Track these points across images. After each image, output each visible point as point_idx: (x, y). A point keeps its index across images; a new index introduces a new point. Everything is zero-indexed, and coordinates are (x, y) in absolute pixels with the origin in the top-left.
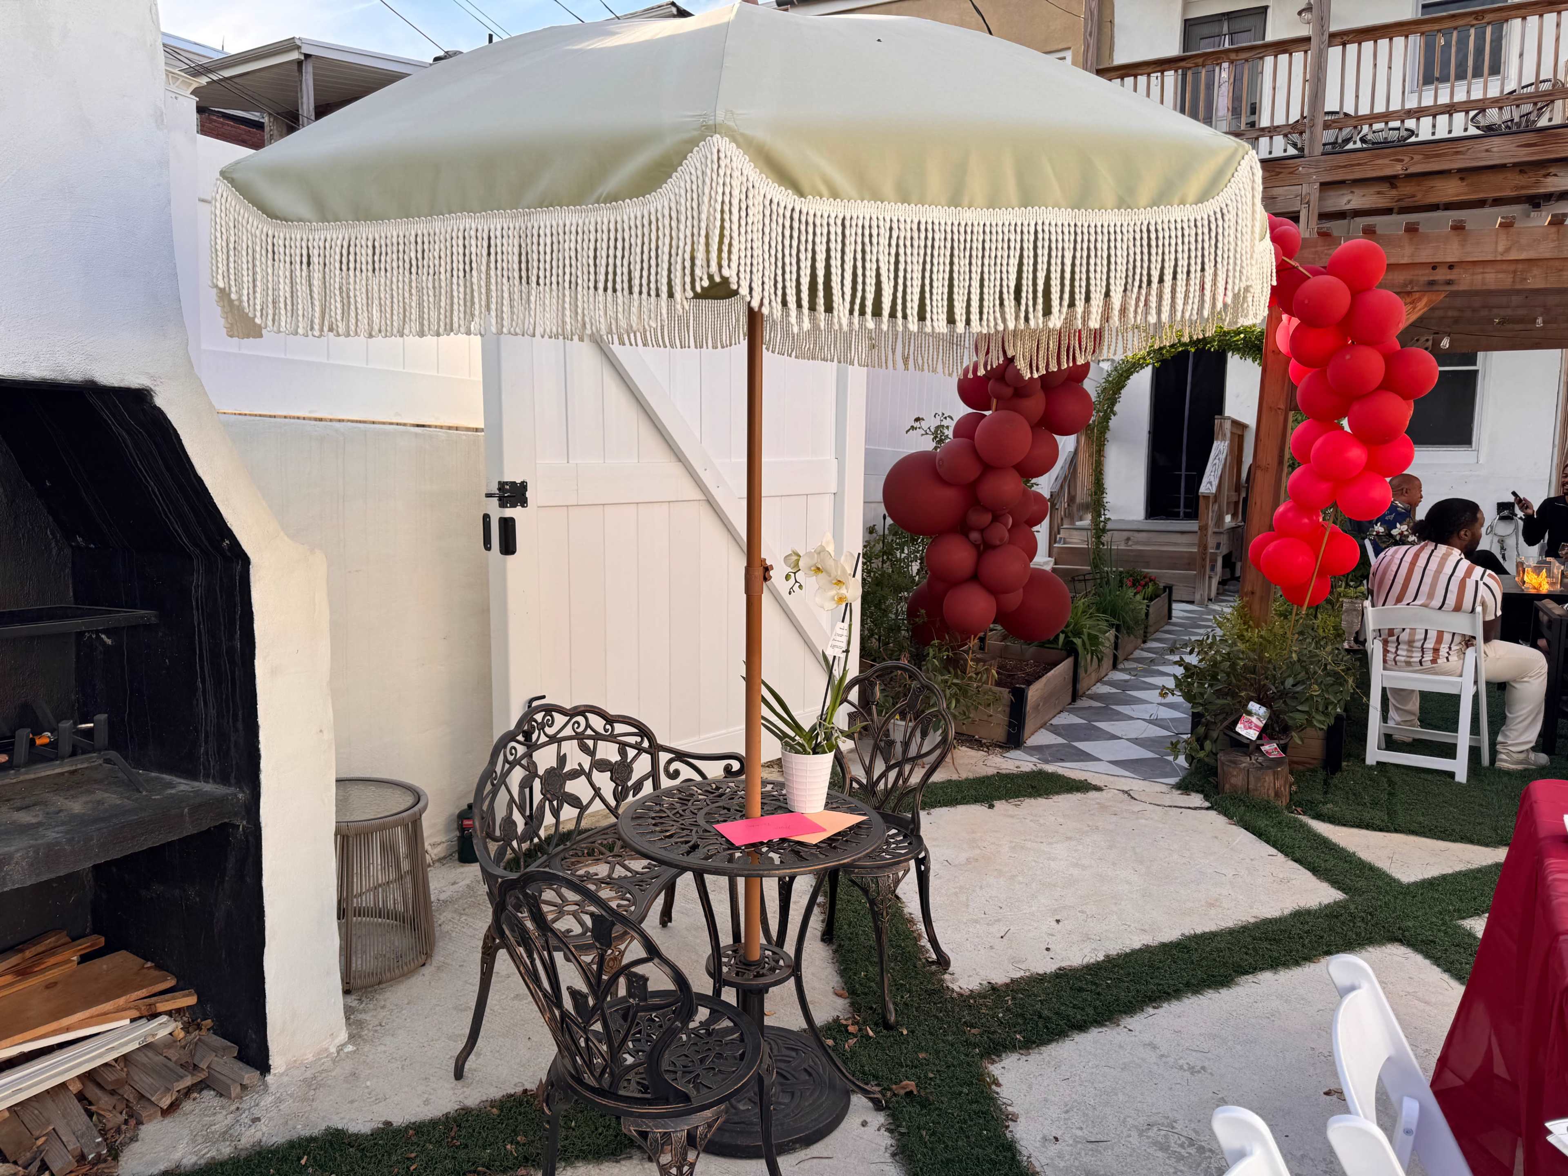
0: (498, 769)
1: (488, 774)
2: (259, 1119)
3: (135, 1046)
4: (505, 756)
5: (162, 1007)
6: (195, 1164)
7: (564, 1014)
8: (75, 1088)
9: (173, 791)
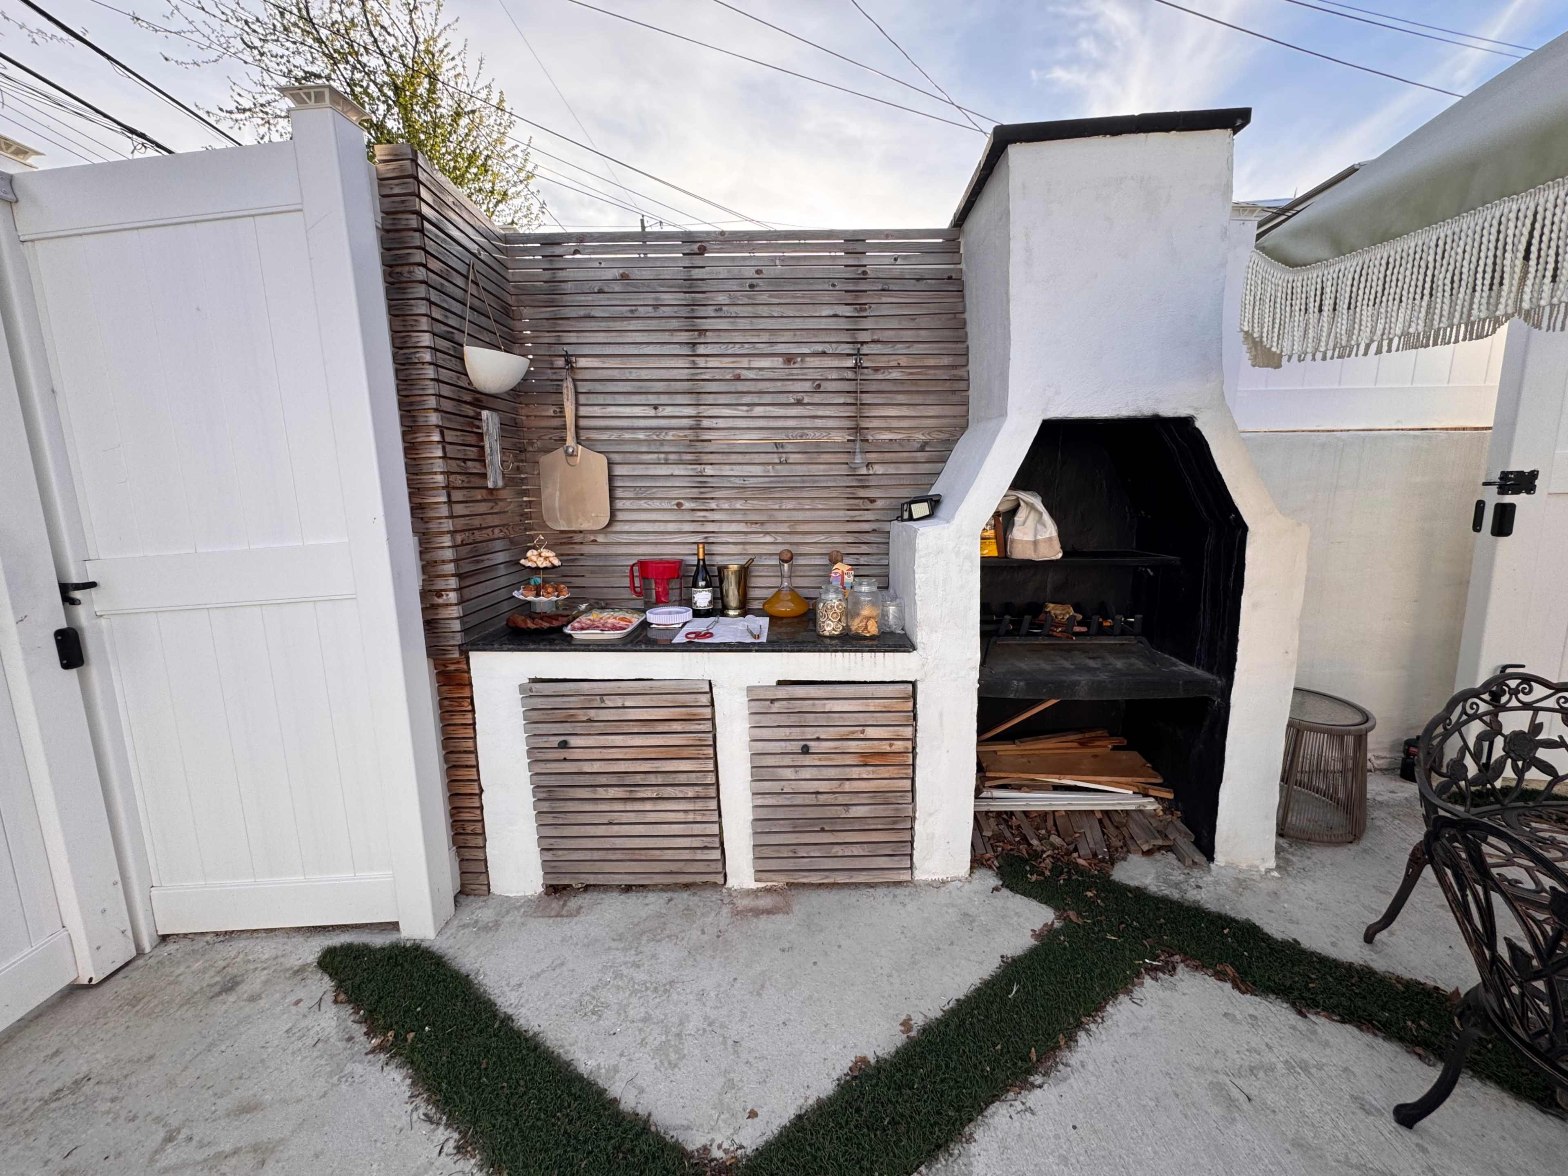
0: (1454, 717)
1: (1443, 719)
2: (1201, 888)
3: (1133, 808)
4: (1464, 708)
5: (1151, 792)
6: (1155, 892)
7: (1496, 958)
8: (1099, 816)
9: (1176, 669)
